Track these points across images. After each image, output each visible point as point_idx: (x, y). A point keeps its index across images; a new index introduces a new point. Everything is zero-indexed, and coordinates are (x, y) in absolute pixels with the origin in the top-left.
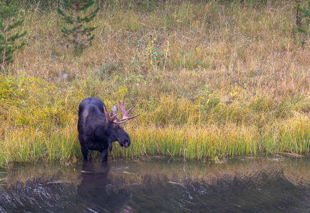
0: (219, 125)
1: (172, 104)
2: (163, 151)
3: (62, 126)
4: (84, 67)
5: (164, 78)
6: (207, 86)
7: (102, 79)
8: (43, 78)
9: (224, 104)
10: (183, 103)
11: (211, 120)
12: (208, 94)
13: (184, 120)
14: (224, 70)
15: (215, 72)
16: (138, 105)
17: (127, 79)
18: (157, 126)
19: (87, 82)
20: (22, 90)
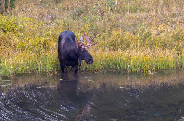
0: (151, 49)
1: (120, 36)
2: (114, 67)
3: (48, 50)
4: (62, 11)
5: (115, 18)
6: (143, 23)
7: (74, 19)
8: (35, 18)
9: (154, 35)
10: (127, 35)
11: (146, 46)
12: (144, 28)
13: (128, 46)
14: (154, 13)
15: (149, 14)
16: (97, 36)
17: (90, 19)
18: (110, 50)
19: (64, 21)
20: (21, 26)
